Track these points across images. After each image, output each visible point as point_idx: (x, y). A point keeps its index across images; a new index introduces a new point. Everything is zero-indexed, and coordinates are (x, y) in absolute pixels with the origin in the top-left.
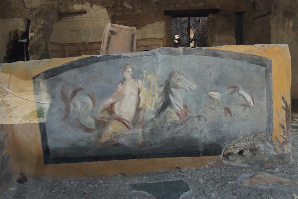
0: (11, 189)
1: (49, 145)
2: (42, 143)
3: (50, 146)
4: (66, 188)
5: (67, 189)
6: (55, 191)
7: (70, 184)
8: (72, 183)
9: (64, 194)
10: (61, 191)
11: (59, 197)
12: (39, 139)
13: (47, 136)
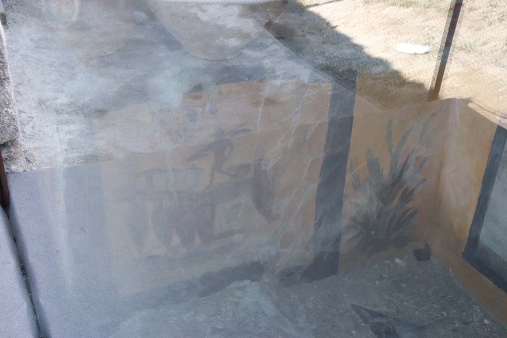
0: (398, 260)
1: (481, 235)
2: (472, 225)
3: (481, 238)
4: (467, 324)
5: (466, 326)
6: (448, 315)
7: (481, 321)
8: (486, 321)
9: (452, 333)
10: (455, 324)
11: (442, 331)
12: (470, 216)
13: (483, 221)
